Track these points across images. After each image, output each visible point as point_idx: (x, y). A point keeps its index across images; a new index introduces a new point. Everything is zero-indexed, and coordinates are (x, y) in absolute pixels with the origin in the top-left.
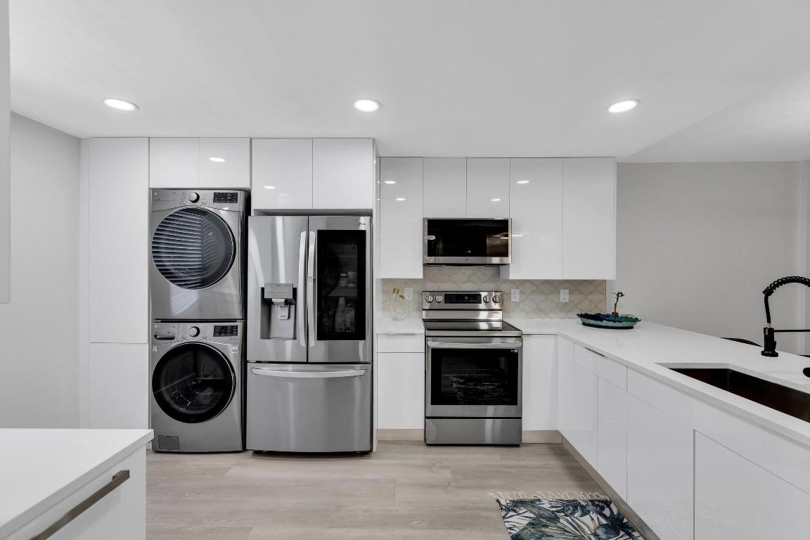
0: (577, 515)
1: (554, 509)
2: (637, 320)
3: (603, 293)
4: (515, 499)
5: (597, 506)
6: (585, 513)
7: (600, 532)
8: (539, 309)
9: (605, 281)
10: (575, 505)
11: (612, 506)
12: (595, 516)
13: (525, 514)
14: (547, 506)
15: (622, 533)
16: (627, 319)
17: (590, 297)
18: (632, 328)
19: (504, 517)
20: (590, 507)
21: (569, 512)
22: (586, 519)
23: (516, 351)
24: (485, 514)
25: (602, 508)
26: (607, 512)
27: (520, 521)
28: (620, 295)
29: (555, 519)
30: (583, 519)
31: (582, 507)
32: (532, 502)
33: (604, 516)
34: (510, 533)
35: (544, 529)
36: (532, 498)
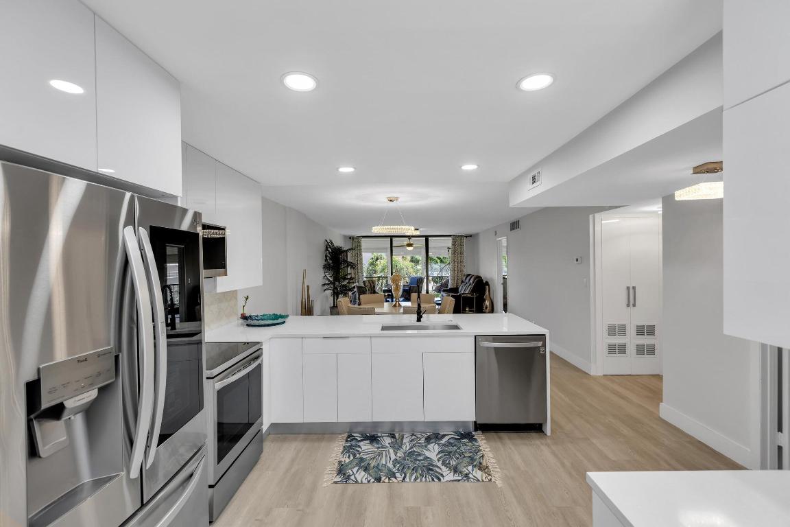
9: (236, 291)
18: (284, 322)
33: (363, 440)
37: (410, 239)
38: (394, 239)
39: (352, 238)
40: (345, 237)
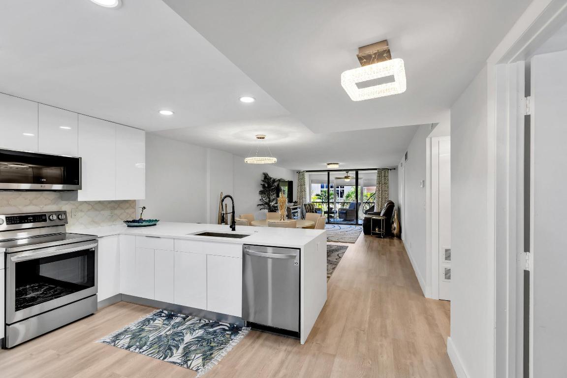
0: (151, 323)
1: (139, 327)
2: (156, 221)
3: (134, 208)
4: (115, 335)
5: (158, 315)
6: (154, 320)
7: (165, 322)
8: (94, 221)
9: (135, 201)
10: (148, 320)
11: (164, 311)
12: (159, 319)
13: (126, 337)
14: (134, 328)
15: (174, 318)
16: (150, 221)
17: (127, 211)
18: (155, 225)
19: (114, 345)
20: (155, 317)
21: (147, 324)
22: (157, 321)
23: (93, 249)
24: (102, 350)
25: (161, 315)
26: (163, 314)
27: (125, 341)
28: (144, 208)
29: (143, 330)
30: (155, 322)
31: (151, 319)
32: (125, 331)
33: (163, 316)
34: (124, 348)
35: (140, 336)
36: (124, 330)
37: (347, 172)
38: (331, 173)
39: (299, 172)
40: (294, 171)
